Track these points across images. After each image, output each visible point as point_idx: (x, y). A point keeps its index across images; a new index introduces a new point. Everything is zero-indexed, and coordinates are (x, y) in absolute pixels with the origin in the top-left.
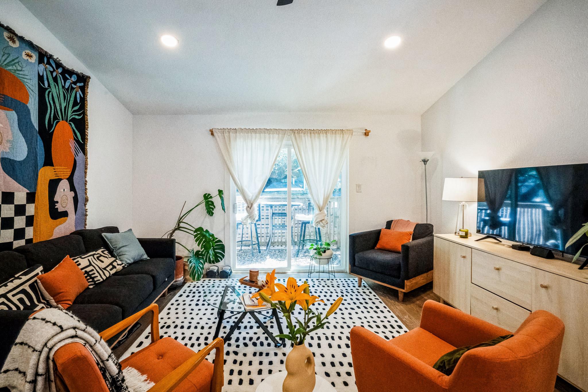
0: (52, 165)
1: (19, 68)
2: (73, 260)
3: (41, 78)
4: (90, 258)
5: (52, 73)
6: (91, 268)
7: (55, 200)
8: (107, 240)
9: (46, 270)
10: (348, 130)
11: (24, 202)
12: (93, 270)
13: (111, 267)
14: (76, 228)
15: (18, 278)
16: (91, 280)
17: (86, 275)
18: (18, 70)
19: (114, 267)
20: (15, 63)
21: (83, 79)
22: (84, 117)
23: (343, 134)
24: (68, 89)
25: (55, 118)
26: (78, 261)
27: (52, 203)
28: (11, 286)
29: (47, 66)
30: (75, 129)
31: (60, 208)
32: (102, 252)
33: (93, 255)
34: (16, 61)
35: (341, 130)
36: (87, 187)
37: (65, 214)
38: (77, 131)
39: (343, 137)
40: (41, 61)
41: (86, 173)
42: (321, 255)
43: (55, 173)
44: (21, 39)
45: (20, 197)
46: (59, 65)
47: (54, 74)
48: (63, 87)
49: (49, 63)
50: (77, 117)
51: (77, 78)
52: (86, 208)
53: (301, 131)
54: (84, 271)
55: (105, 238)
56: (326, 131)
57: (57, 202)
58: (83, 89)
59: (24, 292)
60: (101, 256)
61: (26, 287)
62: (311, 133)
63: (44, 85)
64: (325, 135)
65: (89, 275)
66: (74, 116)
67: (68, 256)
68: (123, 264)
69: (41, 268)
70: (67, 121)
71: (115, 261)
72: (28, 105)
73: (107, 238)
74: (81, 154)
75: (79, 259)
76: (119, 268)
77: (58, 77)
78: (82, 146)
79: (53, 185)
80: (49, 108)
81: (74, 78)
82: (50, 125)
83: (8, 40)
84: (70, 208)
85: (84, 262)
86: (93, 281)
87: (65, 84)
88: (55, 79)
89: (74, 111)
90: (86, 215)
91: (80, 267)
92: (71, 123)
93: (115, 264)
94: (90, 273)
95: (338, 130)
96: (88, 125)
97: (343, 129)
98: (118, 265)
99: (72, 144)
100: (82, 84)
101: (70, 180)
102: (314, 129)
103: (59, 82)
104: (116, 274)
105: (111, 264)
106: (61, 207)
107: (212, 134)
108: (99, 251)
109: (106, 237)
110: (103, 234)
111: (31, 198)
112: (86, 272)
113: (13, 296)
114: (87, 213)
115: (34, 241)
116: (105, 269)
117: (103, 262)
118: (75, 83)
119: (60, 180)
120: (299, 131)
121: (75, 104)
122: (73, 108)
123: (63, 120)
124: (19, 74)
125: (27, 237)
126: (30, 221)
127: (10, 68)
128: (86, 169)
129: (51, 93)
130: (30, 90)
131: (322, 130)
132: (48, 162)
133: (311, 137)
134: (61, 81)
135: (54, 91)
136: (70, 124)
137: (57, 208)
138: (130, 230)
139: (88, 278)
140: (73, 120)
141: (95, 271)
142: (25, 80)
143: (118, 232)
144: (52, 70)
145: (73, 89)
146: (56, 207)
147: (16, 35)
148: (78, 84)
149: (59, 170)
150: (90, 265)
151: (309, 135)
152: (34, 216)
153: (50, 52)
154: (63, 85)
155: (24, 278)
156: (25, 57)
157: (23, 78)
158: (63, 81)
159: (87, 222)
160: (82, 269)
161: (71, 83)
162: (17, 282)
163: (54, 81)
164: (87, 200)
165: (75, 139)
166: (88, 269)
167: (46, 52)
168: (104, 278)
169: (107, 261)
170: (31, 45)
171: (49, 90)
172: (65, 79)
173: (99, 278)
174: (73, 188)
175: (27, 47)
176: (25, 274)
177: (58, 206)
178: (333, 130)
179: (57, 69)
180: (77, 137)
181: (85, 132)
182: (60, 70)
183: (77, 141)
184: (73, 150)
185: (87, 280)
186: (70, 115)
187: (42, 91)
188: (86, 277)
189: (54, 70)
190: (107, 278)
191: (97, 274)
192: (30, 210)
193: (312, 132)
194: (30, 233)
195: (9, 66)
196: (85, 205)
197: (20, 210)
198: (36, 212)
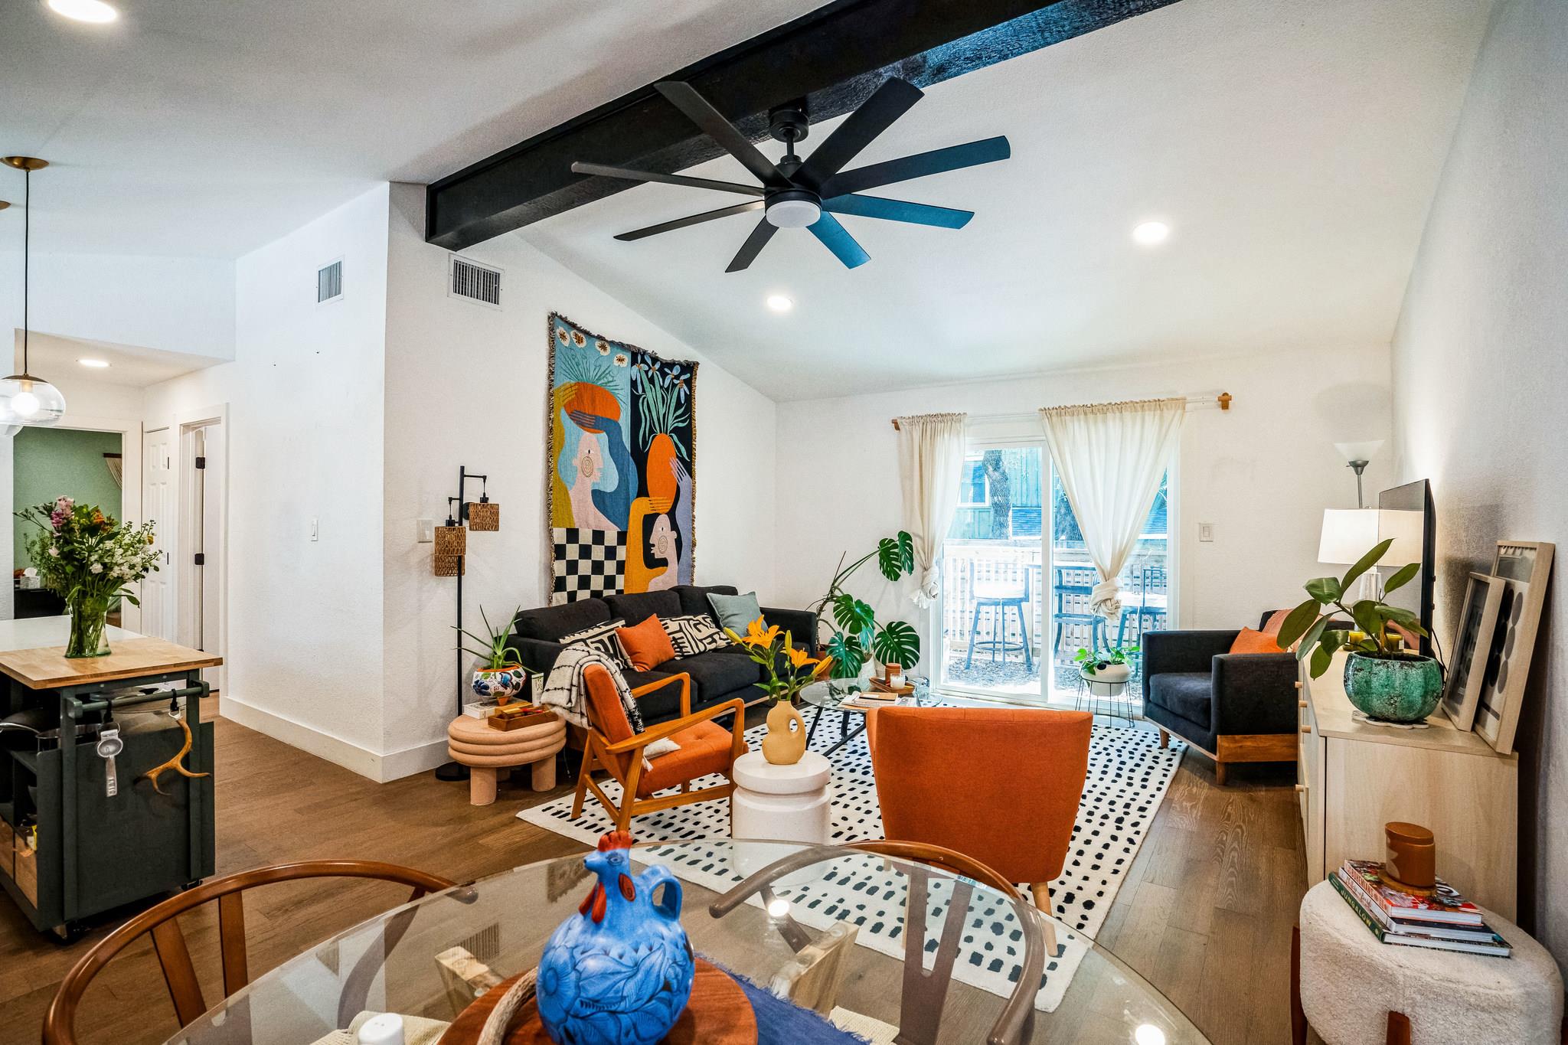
0: (649, 496)
1: (611, 379)
2: (661, 621)
3: (634, 384)
4: (682, 622)
5: (647, 372)
6: (680, 635)
7: (651, 542)
8: (712, 604)
9: (627, 625)
10: (1173, 399)
11: (614, 543)
12: (682, 638)
13: (710, 640)
14: (679, 583)
15: (599, 627)
16: (678, 650)
17: (673, 642)
18: (609, 382)
19: (714, 641)
20: (607, 374)
21: (689, 368)
22: (690, 424)
23: (1162, 410)
24: (667, 389)
25: (652, 431)
26: (666, 623)
27: (647, 547)
28: (591, 632)
29: (642, 365)
30: (678, 442)
31: (657, 553)
32: (704, 618)
33: (688, 620)
34: (607, 372)
35: (1155, 401)
36: (695, 526)
37: (664, 562)
38: (680, 445)
39: (1161, 416)
40: (634, 362)
41: (693, 504)
42: (1094, 673)
43: (652, 506)
44: (612, 343)
45: (611, 538)
46: (655, 360)
47: (650, 374)
48: (661, 387)
49: (644, 361)
50: (681, 425)
51: (681, 368)
52: (694, 556)
53: (1063, 411)
54: (671, 636)
55: (710, 601)
56: (1120, 407)
57: (653, 545)
58: (689, 383)
59: (601, 642)
60: (700, 623)
61: (605, 637)
62: (1085, 414)
63: (637, 392)
64: (1118, 414)
65: (677, 643)
66: (676, 425)
67: (655, 615)
68: (728, 639)
69: (623, 622)
70: (666, 433)
71: (717, 633)
72: (620, 422)
73: (713, 601)
74: (687, 477)
75: (668, 621)
76: (722, 644)
77: (655, 375)
78: (688, 466)
79: (649, 521)
80: (643, 421)
81: (676, 371)
82: (645, 443)
83: (599, 349)
84: (670, 554)
85: (673, 625)
86: (681, 651)
87: (664, 382)
88: (651, 380)
89: (676, 418)
90: (693, 566)
91: (668, 631)
92: (673, 434)
93: (716, 637)
94: (678, 641)
95: (1149, 401)
96: (695, 434)
97: (1161, 399)
98: (720, 639)
99: (675, 464)
100: (688, 375)
101: (672, 514)
102: (1092, 405)
103: (656, 381)
104: (715, 650)
105: (711, 636)
106: (659, 554)
107: (897, 428)
108: (700, 618)
109: (711, 598)
110: (709, 595)
111: (622, 538)
112: (674, 639)
113: (592, 643)
114: (695, 564)
115: (625, 593)
116: (701, 641)
117: (700, 631)
118: (677, 377)
119: (658, 515)
120: (1061, 411)
121: (678, 405)
122: (675, 412)
123: (661, 432)
124: (610, 386)
125: (618, 587)
126: (621, 567)
127: (602, 381)
128: (694, 498)
129: (646, 400)
130: (622, 404)
131: (1110, 404)
132: (643, 491)
133: (1086, 421)
134: (658, 380)
135: (650, 396)
136: (671, 436)
137: (654, 554)
138: (754, 593)
139: (676, 646)
140: (676, 430)
141: (685, 640)
142: (617, 392)
143: (737, 594)
144: (647, 368)
145: (674, 385)
146: (652, 552)
147: (607, 341)
148: (683, 377)
149: (656, 502)
150: (681, 630)
151: (1082, 416)
152: (624, 561)
153: (644, 347)
154: (662, 384)
155: (604, 628)
156: (616, 363)
157: (616, 389)
158: (661, 380)
159: (695, 578)
160: (669, 634)
161: (672, 379)
162: (597, 631)
163: (650, 383)
164: (694, 545)
165: (678, 457)
166: (677, 636)
167: (639, 349)
168: (697, 651)
169: (706, 631)
170: (622, 346)
171: (643, 396)
172: (664, 375)
173: (689, 649)
174: (674, 527)
175: (619, 350)
176: (605, 625)
177: (654, 550)
178: (1137, 403)
179: (653, 365)
180: (681, 454)
181: (692, 444)
182: (657, 366)
183: (682, 459)
184: (675, 472)
185: (674, 649)
186: (671, 423)
187: (635, 399)
188: (673, 645)
189: (650, 368)
190: (700, 653)
191: (687, 644)
192: (621, 553)
193: (1089, 410)
194: (620, 582)
195: (600, 380)
196: (692, 551)
197: (611, 553)
198: (627, 557)
